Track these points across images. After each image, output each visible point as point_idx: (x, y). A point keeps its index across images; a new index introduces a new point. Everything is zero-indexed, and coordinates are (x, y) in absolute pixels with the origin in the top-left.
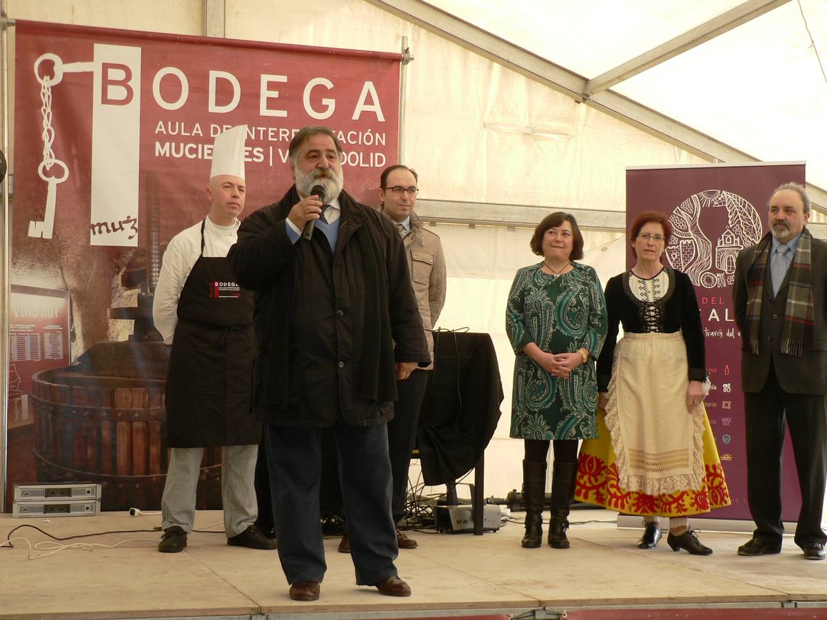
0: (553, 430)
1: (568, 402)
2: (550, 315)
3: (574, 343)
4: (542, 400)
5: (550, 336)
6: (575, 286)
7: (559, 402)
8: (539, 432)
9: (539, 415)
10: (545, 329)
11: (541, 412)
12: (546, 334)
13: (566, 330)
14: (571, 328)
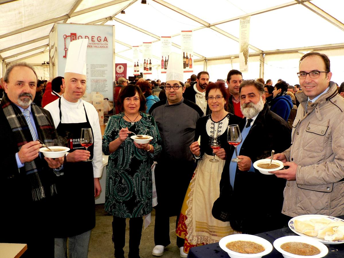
0: (131, 212)
1: (139, 197)
2: (130, 148)
3: (143, 164)
4: (124, 196)
5: (130, 160)
6: (144, 130)
7: (134, 197)
8: (122, 213)
9: (123, 204)
10: (127, 156)
11: (124, 202)
12: (128, 159)
13: (139, 157)
14: (142, 155)
